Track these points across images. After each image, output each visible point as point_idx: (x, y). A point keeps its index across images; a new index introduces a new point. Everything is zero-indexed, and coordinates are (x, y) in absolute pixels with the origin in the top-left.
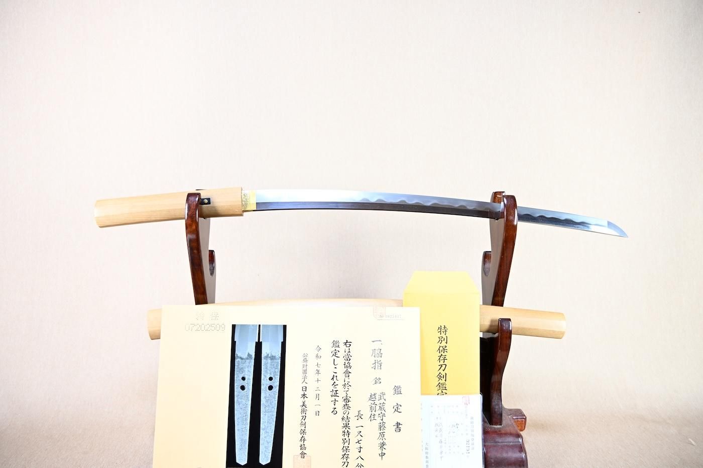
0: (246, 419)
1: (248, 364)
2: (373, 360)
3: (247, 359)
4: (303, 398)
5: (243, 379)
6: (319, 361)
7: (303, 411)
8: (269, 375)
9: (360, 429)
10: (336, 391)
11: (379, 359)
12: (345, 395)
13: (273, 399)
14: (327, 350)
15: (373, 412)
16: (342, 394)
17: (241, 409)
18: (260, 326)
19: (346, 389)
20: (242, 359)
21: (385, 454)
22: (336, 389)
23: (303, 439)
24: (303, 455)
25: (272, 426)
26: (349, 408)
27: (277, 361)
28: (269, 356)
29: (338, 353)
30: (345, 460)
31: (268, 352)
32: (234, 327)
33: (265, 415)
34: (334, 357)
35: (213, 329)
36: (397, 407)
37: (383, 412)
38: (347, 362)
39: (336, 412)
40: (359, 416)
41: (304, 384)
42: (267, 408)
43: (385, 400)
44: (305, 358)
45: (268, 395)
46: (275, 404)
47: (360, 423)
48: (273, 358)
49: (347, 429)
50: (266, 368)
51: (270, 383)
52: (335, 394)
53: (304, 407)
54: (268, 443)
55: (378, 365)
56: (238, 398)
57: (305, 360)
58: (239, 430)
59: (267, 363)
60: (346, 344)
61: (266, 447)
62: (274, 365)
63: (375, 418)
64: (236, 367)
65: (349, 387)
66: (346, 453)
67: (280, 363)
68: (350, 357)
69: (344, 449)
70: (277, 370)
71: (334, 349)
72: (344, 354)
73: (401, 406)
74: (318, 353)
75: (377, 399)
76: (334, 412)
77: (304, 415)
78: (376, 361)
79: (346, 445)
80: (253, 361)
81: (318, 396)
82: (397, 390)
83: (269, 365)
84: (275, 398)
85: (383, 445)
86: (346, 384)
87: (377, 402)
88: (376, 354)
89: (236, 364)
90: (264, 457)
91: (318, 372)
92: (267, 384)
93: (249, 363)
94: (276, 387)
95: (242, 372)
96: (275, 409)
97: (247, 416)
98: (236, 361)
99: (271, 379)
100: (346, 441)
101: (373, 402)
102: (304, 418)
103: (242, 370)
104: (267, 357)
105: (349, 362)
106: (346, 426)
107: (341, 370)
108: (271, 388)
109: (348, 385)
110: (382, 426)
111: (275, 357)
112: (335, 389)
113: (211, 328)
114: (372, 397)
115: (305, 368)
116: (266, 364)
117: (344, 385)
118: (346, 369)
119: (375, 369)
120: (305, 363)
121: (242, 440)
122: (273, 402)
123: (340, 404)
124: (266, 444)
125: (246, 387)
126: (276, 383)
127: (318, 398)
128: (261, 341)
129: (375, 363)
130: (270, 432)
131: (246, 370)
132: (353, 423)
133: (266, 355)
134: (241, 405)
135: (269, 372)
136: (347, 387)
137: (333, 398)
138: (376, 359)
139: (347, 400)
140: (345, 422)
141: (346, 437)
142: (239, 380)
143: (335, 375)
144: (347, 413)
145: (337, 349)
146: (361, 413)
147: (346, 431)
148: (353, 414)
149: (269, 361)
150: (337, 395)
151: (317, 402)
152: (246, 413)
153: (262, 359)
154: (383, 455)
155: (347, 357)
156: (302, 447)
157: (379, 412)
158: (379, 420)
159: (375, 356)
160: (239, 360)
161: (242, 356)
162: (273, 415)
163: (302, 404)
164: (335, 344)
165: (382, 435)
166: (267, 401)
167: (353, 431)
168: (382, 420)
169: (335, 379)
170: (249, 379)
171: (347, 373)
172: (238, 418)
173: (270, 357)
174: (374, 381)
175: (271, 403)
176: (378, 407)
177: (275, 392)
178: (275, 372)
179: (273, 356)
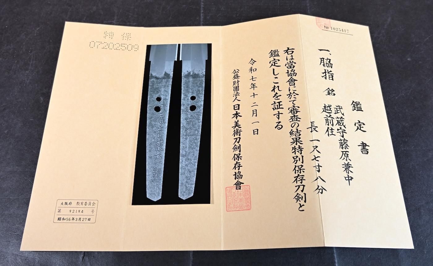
0: (161, 145)
1: (164, 84)
2: (322, 69)
3: (164, 78)
4: (235, 118)
5: (159, 99)
6: (254, 74)
7: (237, 132)
8: (190, 94)
9: (315, 143)
10: (279, 103)
11: (330, 69)
12: (292, 105)
13: (197, 121)
14: (265, 60)
15: (330, 126)
16: (287, 104)
17: (155, 132)
18: (179, 45)
19: (293, 99)
20: (157, 78)
21: (352, 178)
22: (279, 101)
23: (238, 166)
24: (238, 185)
25: (195, 152)
26: (298, 119)
27: (201, 79)
28: (191, 74)
29: (278, 62)
30: (299, 183)
31: (190, 70)
32: (149, 47)
33: (186, 139)
34: (273, 67)
35: (123, 48)
36: (360, 125)
37: (343, 127)
38: (291, 69)
39: (280, 127)
40: (313, 128)
41: (236, 102)
42: (188, 131)
43: (343, 114)
44: (236, 74)
45: (189, 116)
46: (199, 126)
47: (315, 135)
48: (195, 76)
49: (298, 144)
50: (188, 87)
51: (191, 103)
52: (278, 106)
53: (237, 128)
54: (190, 172)
55: (328, 75)
56: (151, 121)
57: (236, 77)
58: (151, 157)
59: (189, 82)
60: (287, 51)
61: (187, 177)
62: (196, 83)
63: (333, 133)
64: (150, 87)
65: (296, 96)
66: (300, 175)
67: (204, 80)
68: (294, 64)
69: (297, 169)
70: (200, 89)
71: (272, 59)
72: (286, 62)
73: (364, 124)
74: (252, 66)
75: (333, 111)
76: (279, 126)
77: (238, 136)
78: (327, 71)
79: (299, 163)
80: (171, 80)
81: (255, 113)
82: (357, 106)
83: (190, 84)
84: (198, 119)
85: (347, 167)
86: (292, 93)
87: (333, 115)
88: (325, 63)
89: (150, 84)
90: (184, 190)
91: (253, 86)
92: (189, 104)
93: (166, 83)
94: (199, 107)
95: (158, 92)
96: (198, 131)
97: (163, 140)
98: (151, 81)
99: (193, 98)
100: (298, 159)
101: (328, 115)
102: (238, 140)
103: (157, 90)
104: (188, 75)
105: (294, 69)
106: (297, 141)
107: (283, 79)
108: (193, 108)
109: (294, 94)
110: (343, 144)
111: (198, 74)
112: (277, 101)
113: (122, 47)
114: (326, 108)
115: (236, 85)
116: (187, 83)
117: (290, 95)
118: (290, 77)
119: (326, 78)
120: (236, 80)
121: (155, 169)
122: (196, 124)
123: (286, 116)
124: (187, 174)
125: (162, 108)
126: (200, 102)
127: (255, 115)
128: (180, 59)
129: (325, 72)
130: (193, 159)
131: (163, 89)
132: (306, 136)
133: (186, 73)
134: (154, 129)
135: (190, 91)
136: (293, 96)
137: (276, 112)
138: (326, 68)
139: (294, 111)
140: (294, 137)
141: (298, 154)
142: (153, 101)
143: (276, 85)
144: (297, 125)
145: (276, 58)
146: (315, 124)
147: (297, 147)
148: (303, 126)
149: (191, 79)
150: (281, 107)
151: (255, 119)
152: (161, 137)
153: (183, 77)
154: (350, 179)
155: (290, 64)
156: (238, 176)
157: (338, 127)
158: (338, 136)
159: (324, 65)
160: (154, 80)
161: (157, 76)
162: (196, 139)
163: (234, 125)
164: (274, 53)
165: (345, 154)
166: (188, 123)
167: (307, 146)
168: (343, 136)
169: (276, 90)
170: (165, 99)
171: (292, 82)
172: (151, 144)
173: (192, 76)
174: (326, 92)
175: (193, 125)
176: (335, 122)
177: (199, 112)
178: (199, 90)
179: (195, 74)
